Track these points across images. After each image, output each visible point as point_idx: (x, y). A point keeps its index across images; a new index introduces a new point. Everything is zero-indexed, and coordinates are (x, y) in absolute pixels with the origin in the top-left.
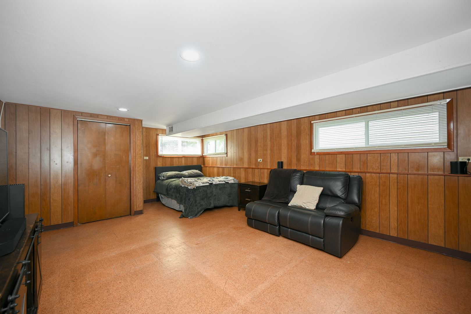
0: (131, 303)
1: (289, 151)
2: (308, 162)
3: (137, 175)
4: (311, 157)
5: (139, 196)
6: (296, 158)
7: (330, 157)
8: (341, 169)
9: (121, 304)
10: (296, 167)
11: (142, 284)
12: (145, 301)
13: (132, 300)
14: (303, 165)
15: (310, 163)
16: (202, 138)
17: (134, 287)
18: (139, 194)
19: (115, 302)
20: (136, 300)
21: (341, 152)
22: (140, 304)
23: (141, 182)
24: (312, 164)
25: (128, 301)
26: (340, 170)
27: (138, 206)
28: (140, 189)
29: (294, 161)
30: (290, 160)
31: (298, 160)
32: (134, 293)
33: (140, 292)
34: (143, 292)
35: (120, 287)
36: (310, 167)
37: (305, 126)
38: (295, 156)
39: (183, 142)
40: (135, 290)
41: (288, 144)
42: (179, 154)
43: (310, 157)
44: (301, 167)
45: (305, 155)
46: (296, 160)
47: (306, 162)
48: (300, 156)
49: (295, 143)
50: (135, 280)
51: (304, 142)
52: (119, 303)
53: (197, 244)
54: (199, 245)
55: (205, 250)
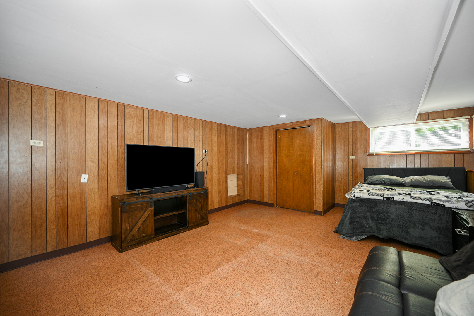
3: (317, 175)
5: (318, 196)
16: (469, 117)
18: (319, 194)
23: (321, 183)
27: (317, 206)
28: (319, 190)
39: (417, 131)
42: (406, 150)
53: (275, 255)
54: (275, 256)
55: (265, 262)
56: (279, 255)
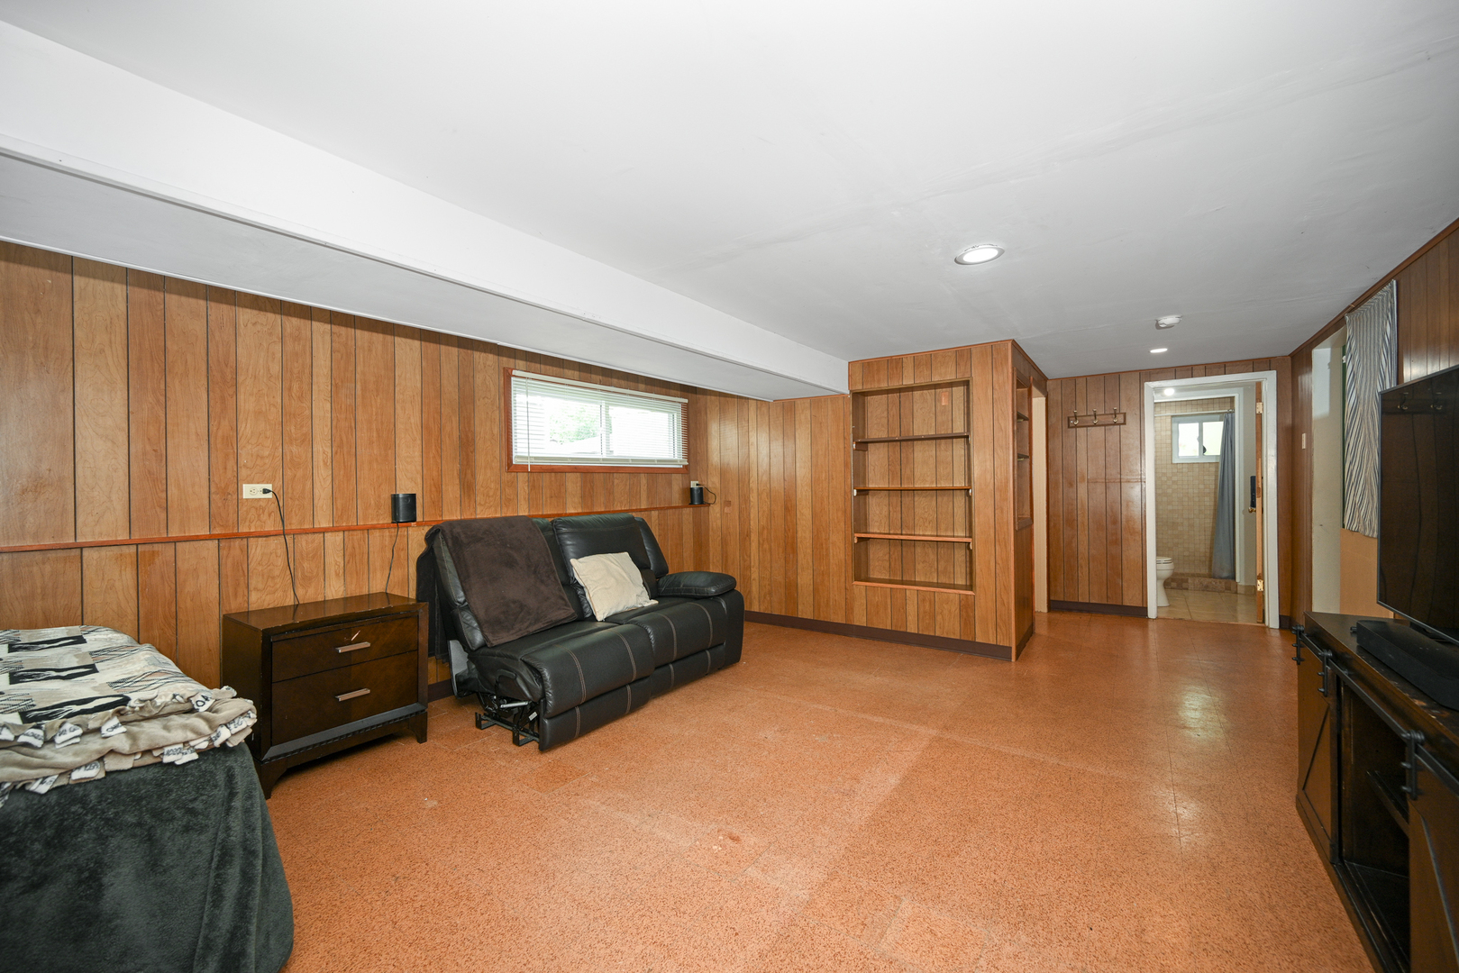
0: (1094, 854)
1: (431, 455)
2: (499, 493)
4: (507, 477)
6: (457, 481)
7: (553, 479)
8: (575, 508)
9: (1119, 870)
10: (458, 512)
11: (1033, 872)
12: (1065, 836)
13: (1088, 857)
14: (483, 503)
15: (503, 497)
17: (1061, 880)
19: (1133, 885)
20: (1079, 852)
21: (576, 467)
22: (1078, 839)
24: (510, 500)
25: (1099, 864)
26: (573, 511)
29: (452, 490)
30: (433, 489)
31: (467, 487)
32: (1074, 867)
33: (1057, 858)
34: (1050, 854)
35: (1097, 914)
36: (505, 510)
37: (488, 377)
38: (455, 474)
40: (1064, 873)
41: (425, 427)
43: (503, 478)
44: (478, 511)
45: (487, 474)
46: (457, 488)
47: (491, 494)
48: (473, 475)
49: (452, 427)
50: (1044, 899)
51: (485, 430)
52: (1125, 875)
53: (735, 839)
54: (736, 832)
55: (771, 810)
56: (721, 838)
